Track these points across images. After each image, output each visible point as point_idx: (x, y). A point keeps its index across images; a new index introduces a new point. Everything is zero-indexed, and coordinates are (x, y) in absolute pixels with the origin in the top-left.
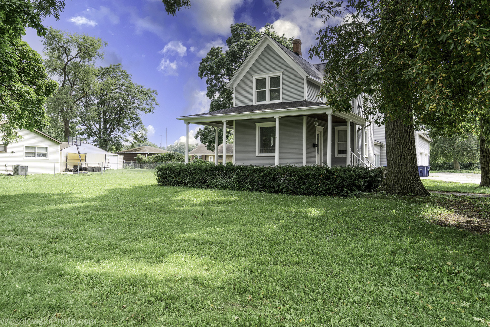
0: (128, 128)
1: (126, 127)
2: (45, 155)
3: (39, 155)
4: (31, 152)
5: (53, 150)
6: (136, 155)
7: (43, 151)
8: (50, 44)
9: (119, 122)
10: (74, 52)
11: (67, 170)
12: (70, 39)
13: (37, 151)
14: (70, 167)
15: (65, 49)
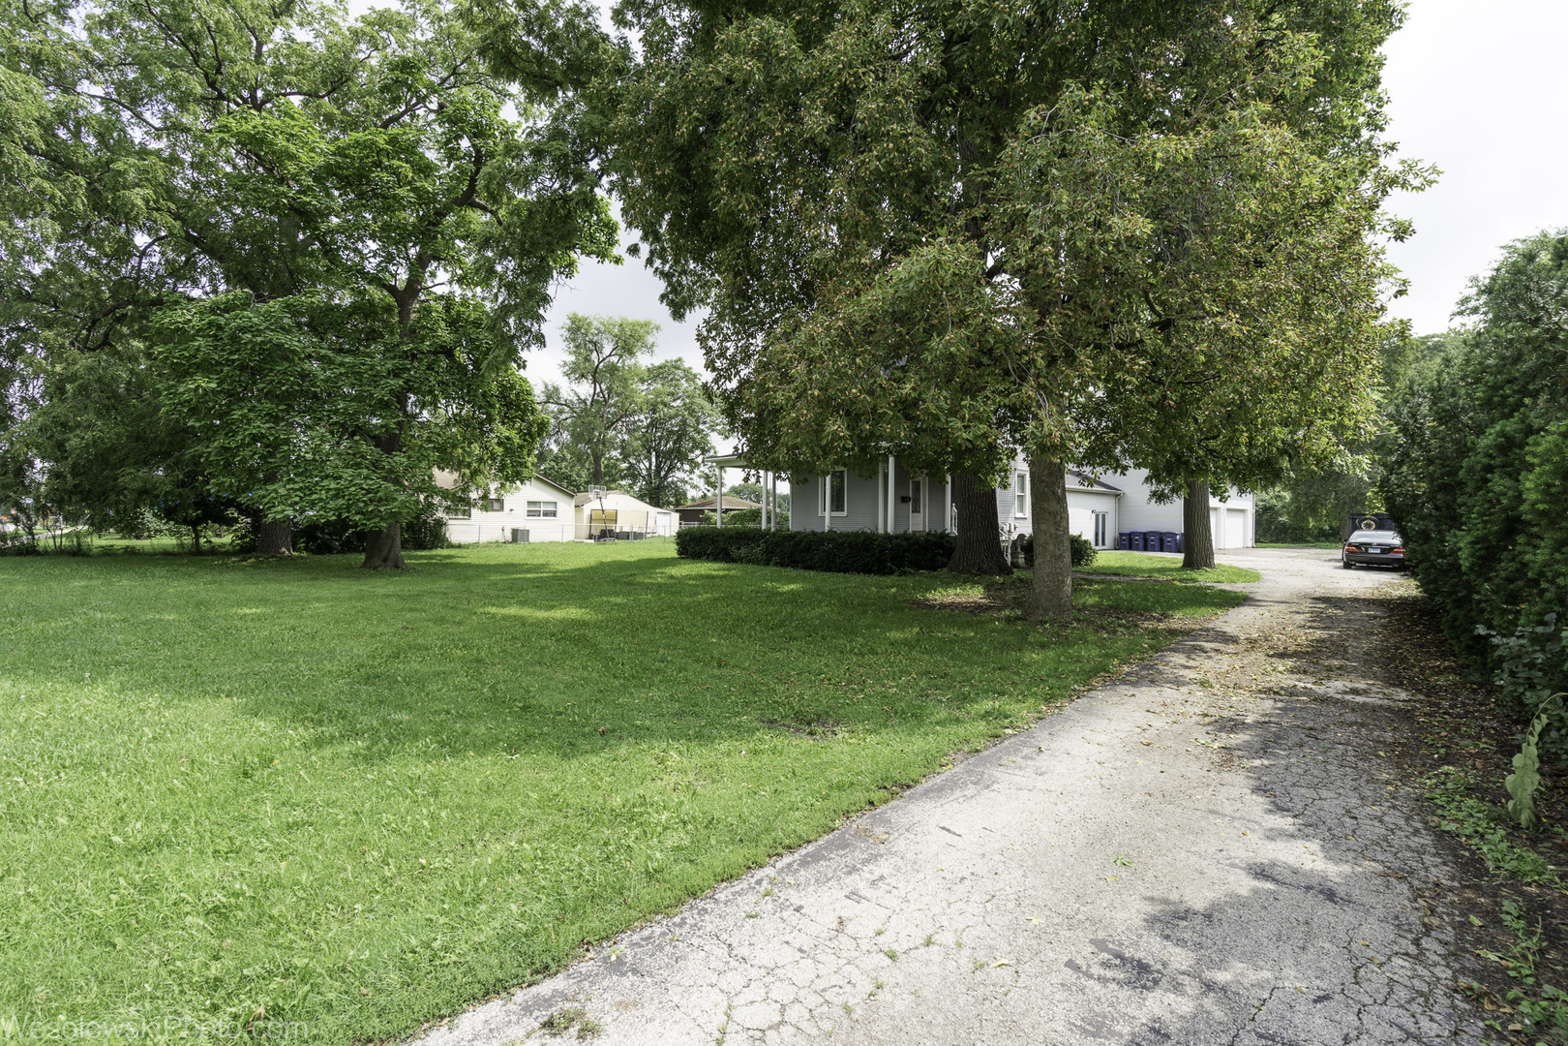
0: (697, 465)
1: (694, 465)
2: (554, 514)
3: (546, 514)
4: (534, 510)
5: (565, 506)
6: (702, 511)
7: (551, 508)
8: (574, 340)
9: (682, 457)
10: (607, 349)
11: (591, 537)
12: (602, 329)
13: (543, 508)
14: (596, 532)
15: (595, 344)
